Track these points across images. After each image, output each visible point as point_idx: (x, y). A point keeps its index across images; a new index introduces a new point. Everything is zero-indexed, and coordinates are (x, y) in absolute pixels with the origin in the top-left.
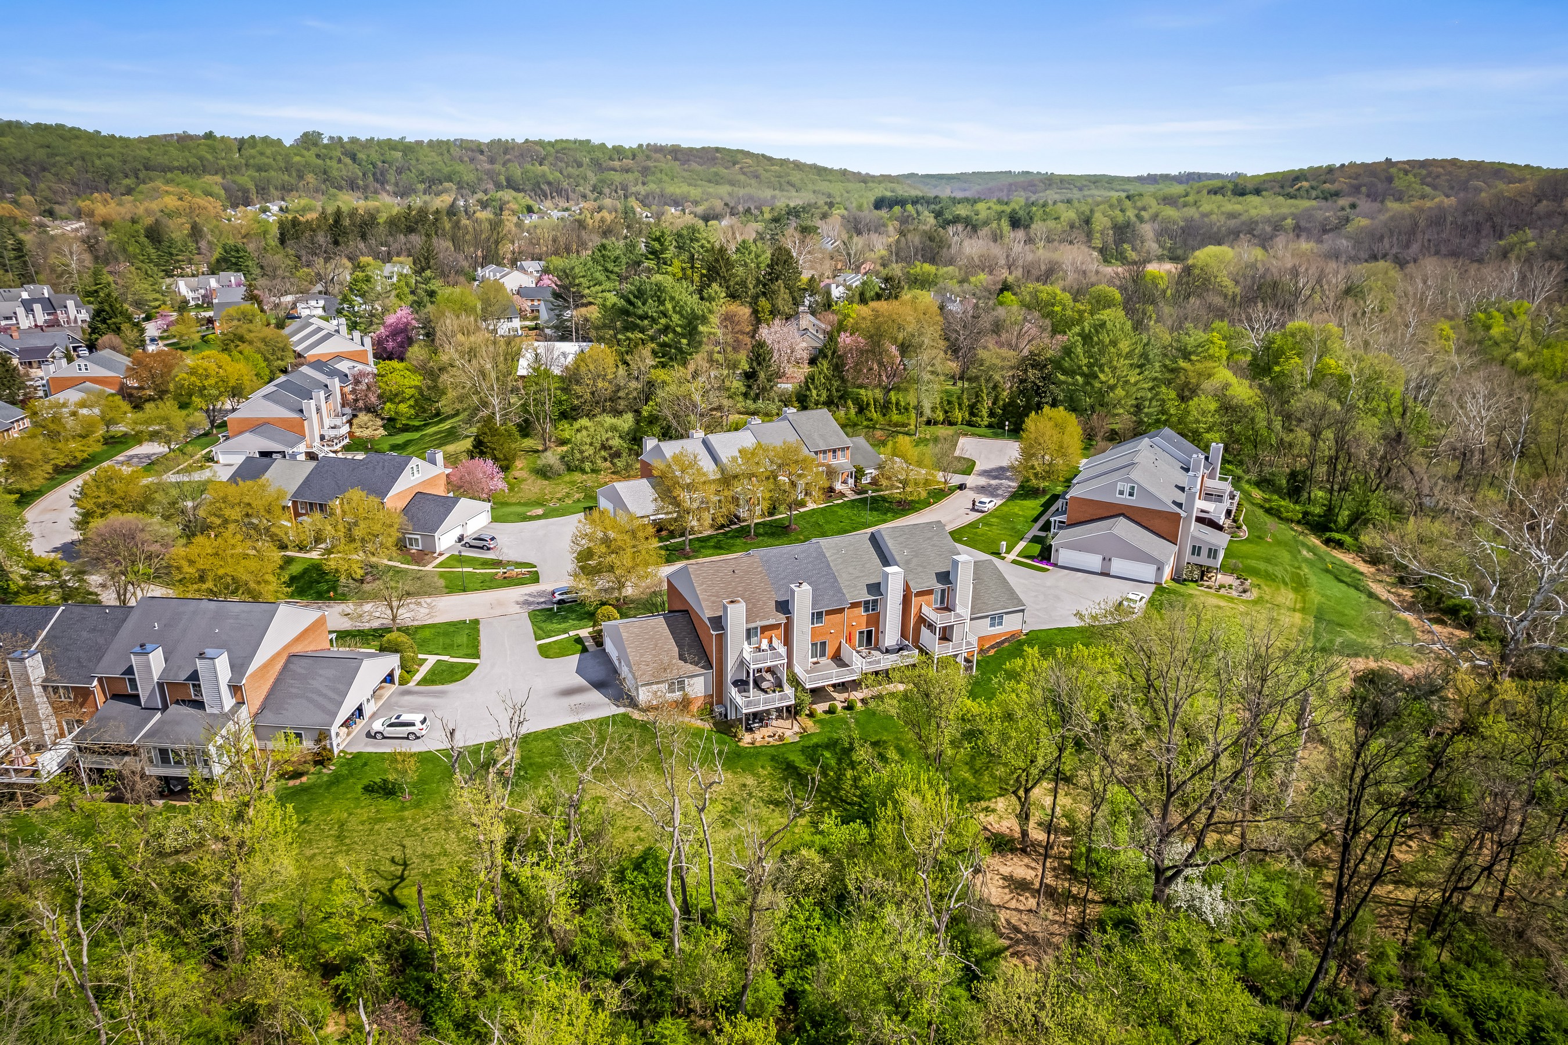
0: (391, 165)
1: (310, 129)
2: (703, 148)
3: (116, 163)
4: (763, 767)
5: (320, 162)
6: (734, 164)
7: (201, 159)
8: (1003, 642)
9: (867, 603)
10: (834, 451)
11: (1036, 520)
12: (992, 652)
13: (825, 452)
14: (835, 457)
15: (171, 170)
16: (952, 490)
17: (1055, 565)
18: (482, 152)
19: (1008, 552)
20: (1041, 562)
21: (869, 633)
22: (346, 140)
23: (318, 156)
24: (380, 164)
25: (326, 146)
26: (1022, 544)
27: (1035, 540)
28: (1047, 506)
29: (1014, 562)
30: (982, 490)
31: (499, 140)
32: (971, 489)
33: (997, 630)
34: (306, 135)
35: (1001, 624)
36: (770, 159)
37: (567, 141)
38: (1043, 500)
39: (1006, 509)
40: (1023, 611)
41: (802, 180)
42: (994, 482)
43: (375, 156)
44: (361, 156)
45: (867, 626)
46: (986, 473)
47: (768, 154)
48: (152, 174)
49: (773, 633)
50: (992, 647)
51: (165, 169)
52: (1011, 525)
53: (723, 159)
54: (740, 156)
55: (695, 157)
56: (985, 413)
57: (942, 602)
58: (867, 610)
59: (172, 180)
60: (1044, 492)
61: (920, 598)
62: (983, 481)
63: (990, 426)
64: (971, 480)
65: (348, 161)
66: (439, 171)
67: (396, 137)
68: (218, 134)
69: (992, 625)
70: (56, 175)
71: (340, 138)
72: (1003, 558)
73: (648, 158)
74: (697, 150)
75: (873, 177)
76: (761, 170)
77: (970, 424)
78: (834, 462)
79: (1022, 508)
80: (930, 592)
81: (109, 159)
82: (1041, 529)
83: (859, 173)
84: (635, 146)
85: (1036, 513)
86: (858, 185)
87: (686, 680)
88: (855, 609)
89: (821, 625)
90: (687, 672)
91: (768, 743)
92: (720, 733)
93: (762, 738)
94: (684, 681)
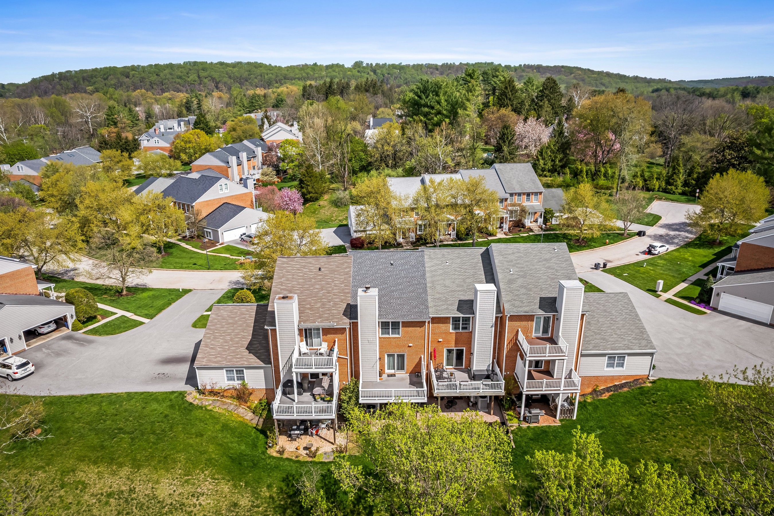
0: (392, 75)
1: (358, 60)
2: (555, 66)
3: (273, 77)
4: (269, 487)
5: (359, 74)
6: (571, 74)
7: (307, 74)
8: (622, 386)
9: (456, 320)
10: (528, 195)
11: (704, 266)
12: (605, 396)
13: (519, 194)
14: (528, 199)
15: (295, 79)
16: (630, 236)
17: (715, 309)
18: (437, 69)
19: (665, 290)
20: (698, 304)
21: (460, 353)
22: (374, 65)
23: (358, 71)
24: (386, 75)
25: (364, 67)
26: (683, 286)
27: (698, 283)
28: (719, 256)
29: (669, 301)
30: (659, 238)
31: (447, 63)
32: (649, 236)
33: (616, 371)
34: (356, 63)
35: (622, 365)
36: (592, 71)
37: (481, 63)
38: (717, 250)
39: (676, 254)
40: (652, 354)
41: (609, 82)
42: (672, 233)
43: (385, 71)
44: (379, 71)
45: (457, 343)
46: (669, 227)
47: (591, 69)
48: (287, 81)
49: (337, 338)
50: (608, 390)
51: (292, 79)
52: (677, 267)
53: (565, 71)
54: (574, 70)
55: (550, 70)
56: (679, 183)
57: (545, 331)
58: (456, 327)
59: (294, 84)
60: (721, 243)
61: (517, 324)
62: (663, 231)
63: (683, 193)
64: (650, 230)
65: (372, 73)
66: (414, 78)
67: (397, 63)
68: (318, 64)
69: (610, 365)
70: (250, 83)
71: (371, 64)
72: (658, 296)
73: (523, 71)
74: (551, 67)
75: (654, 80)
76: (586, 77)
77: (665, 191)
78: (526, 204)
79: (693, 255)
80: (530, 318)
81: (271, 75)
82: (707, 274)
83: (645, 78)
84: (517, 65)
85: (706, 260)
86: (644, 85)
87: (245, 370)
88: (441, 325)
89: (397, 336)
90: (246, 363)
91: (297, 457)
92: (261, 433)
93: (297, 449)
94: (243, 371)
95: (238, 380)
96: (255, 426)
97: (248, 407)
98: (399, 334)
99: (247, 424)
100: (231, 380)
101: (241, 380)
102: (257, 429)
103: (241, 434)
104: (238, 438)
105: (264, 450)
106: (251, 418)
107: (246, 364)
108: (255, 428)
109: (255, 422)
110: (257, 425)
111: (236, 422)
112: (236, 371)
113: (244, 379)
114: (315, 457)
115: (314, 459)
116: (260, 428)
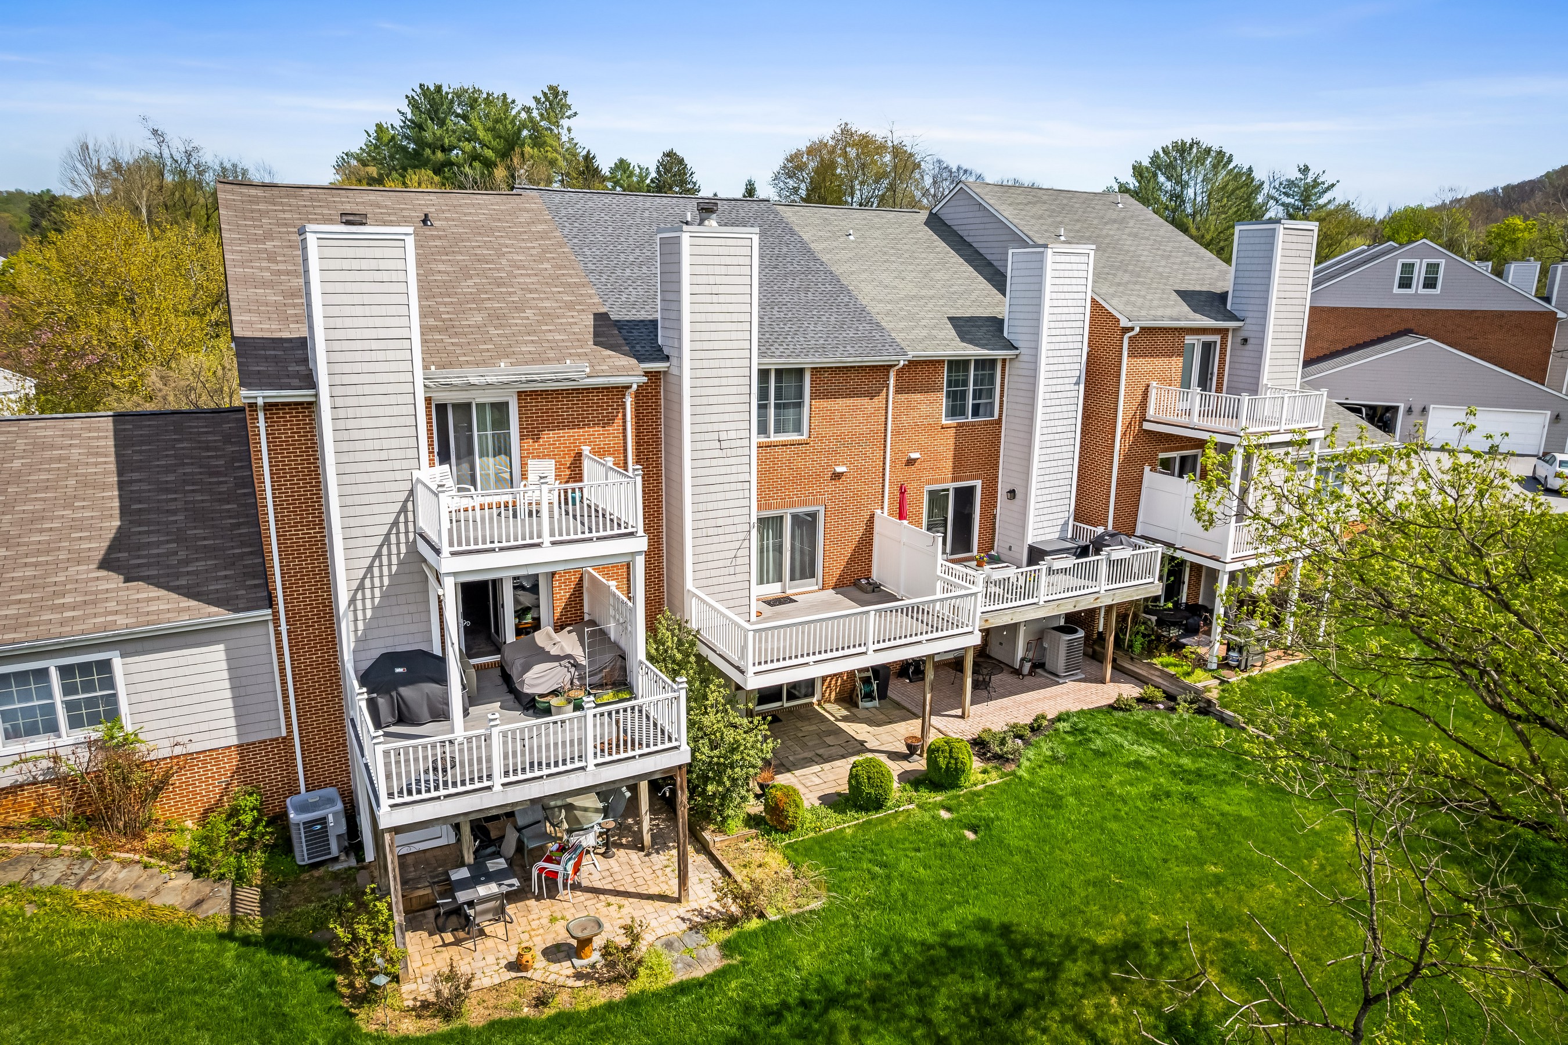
9: (960, 372)
21: (964, 504)
45: (959, 467)
58: (956, 408)
61: (1146, 364)
80: (1175, 344)
87: (118, 664)
88: (918, 396)
89: (794, 437)
90: (121, 620)
91: (541, 1002)
92: (275, 951)
93: (512, 966)
94: (105, 666)
95: (75, 723)
96: (223, 927)
97: (151, 854)
98: (798, 429)
99: (177, 932)
100: (32, 730)
101: (94, 720)
102: (246, 941)
103: (160, 983)
104: (149, 1009)
105: (337, 1023)
106: (191, 898)
107: (123, 624)
108: (229, 936)
109: (218, 909)
110: (234, 919)
111: (108, 936)
112: (65, 671)
113: (113, 715)
114: (634, 974)
115: (635, 987)
116: (256, 930)
